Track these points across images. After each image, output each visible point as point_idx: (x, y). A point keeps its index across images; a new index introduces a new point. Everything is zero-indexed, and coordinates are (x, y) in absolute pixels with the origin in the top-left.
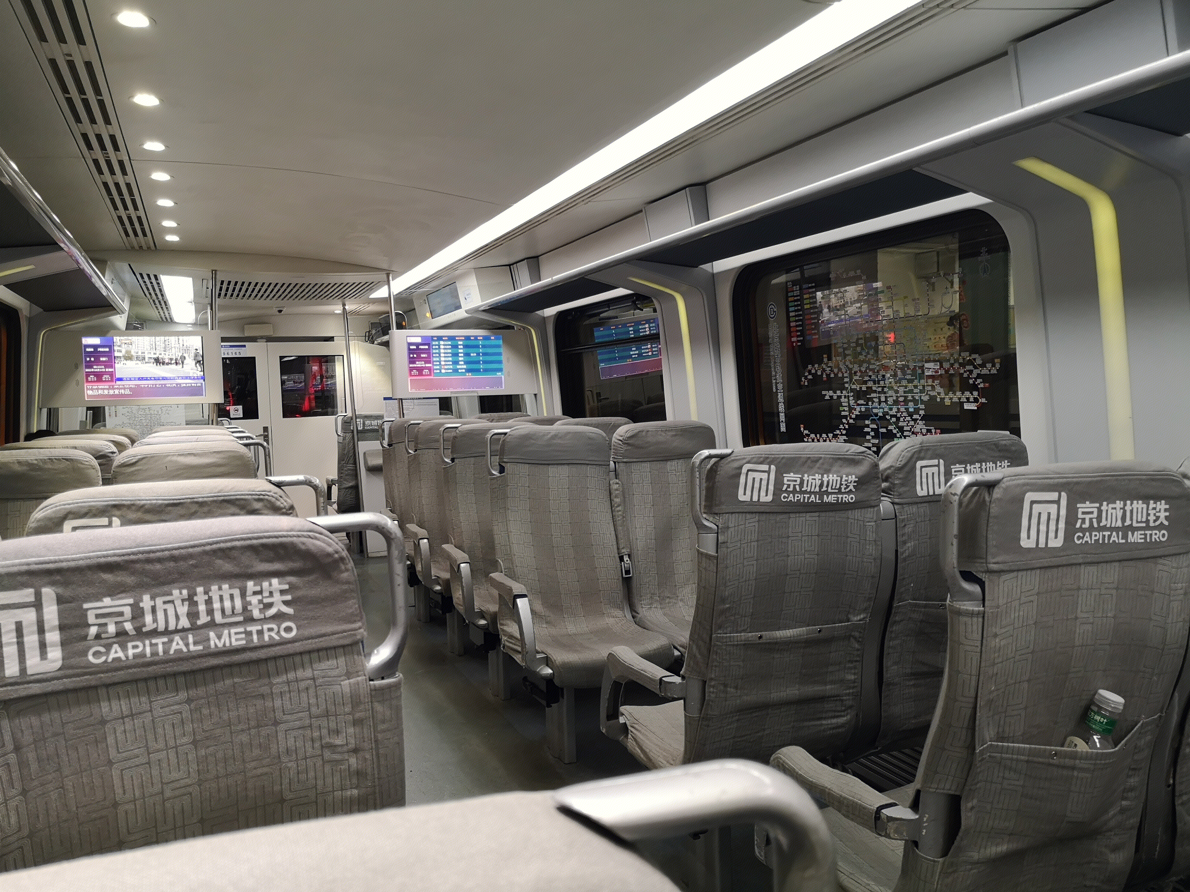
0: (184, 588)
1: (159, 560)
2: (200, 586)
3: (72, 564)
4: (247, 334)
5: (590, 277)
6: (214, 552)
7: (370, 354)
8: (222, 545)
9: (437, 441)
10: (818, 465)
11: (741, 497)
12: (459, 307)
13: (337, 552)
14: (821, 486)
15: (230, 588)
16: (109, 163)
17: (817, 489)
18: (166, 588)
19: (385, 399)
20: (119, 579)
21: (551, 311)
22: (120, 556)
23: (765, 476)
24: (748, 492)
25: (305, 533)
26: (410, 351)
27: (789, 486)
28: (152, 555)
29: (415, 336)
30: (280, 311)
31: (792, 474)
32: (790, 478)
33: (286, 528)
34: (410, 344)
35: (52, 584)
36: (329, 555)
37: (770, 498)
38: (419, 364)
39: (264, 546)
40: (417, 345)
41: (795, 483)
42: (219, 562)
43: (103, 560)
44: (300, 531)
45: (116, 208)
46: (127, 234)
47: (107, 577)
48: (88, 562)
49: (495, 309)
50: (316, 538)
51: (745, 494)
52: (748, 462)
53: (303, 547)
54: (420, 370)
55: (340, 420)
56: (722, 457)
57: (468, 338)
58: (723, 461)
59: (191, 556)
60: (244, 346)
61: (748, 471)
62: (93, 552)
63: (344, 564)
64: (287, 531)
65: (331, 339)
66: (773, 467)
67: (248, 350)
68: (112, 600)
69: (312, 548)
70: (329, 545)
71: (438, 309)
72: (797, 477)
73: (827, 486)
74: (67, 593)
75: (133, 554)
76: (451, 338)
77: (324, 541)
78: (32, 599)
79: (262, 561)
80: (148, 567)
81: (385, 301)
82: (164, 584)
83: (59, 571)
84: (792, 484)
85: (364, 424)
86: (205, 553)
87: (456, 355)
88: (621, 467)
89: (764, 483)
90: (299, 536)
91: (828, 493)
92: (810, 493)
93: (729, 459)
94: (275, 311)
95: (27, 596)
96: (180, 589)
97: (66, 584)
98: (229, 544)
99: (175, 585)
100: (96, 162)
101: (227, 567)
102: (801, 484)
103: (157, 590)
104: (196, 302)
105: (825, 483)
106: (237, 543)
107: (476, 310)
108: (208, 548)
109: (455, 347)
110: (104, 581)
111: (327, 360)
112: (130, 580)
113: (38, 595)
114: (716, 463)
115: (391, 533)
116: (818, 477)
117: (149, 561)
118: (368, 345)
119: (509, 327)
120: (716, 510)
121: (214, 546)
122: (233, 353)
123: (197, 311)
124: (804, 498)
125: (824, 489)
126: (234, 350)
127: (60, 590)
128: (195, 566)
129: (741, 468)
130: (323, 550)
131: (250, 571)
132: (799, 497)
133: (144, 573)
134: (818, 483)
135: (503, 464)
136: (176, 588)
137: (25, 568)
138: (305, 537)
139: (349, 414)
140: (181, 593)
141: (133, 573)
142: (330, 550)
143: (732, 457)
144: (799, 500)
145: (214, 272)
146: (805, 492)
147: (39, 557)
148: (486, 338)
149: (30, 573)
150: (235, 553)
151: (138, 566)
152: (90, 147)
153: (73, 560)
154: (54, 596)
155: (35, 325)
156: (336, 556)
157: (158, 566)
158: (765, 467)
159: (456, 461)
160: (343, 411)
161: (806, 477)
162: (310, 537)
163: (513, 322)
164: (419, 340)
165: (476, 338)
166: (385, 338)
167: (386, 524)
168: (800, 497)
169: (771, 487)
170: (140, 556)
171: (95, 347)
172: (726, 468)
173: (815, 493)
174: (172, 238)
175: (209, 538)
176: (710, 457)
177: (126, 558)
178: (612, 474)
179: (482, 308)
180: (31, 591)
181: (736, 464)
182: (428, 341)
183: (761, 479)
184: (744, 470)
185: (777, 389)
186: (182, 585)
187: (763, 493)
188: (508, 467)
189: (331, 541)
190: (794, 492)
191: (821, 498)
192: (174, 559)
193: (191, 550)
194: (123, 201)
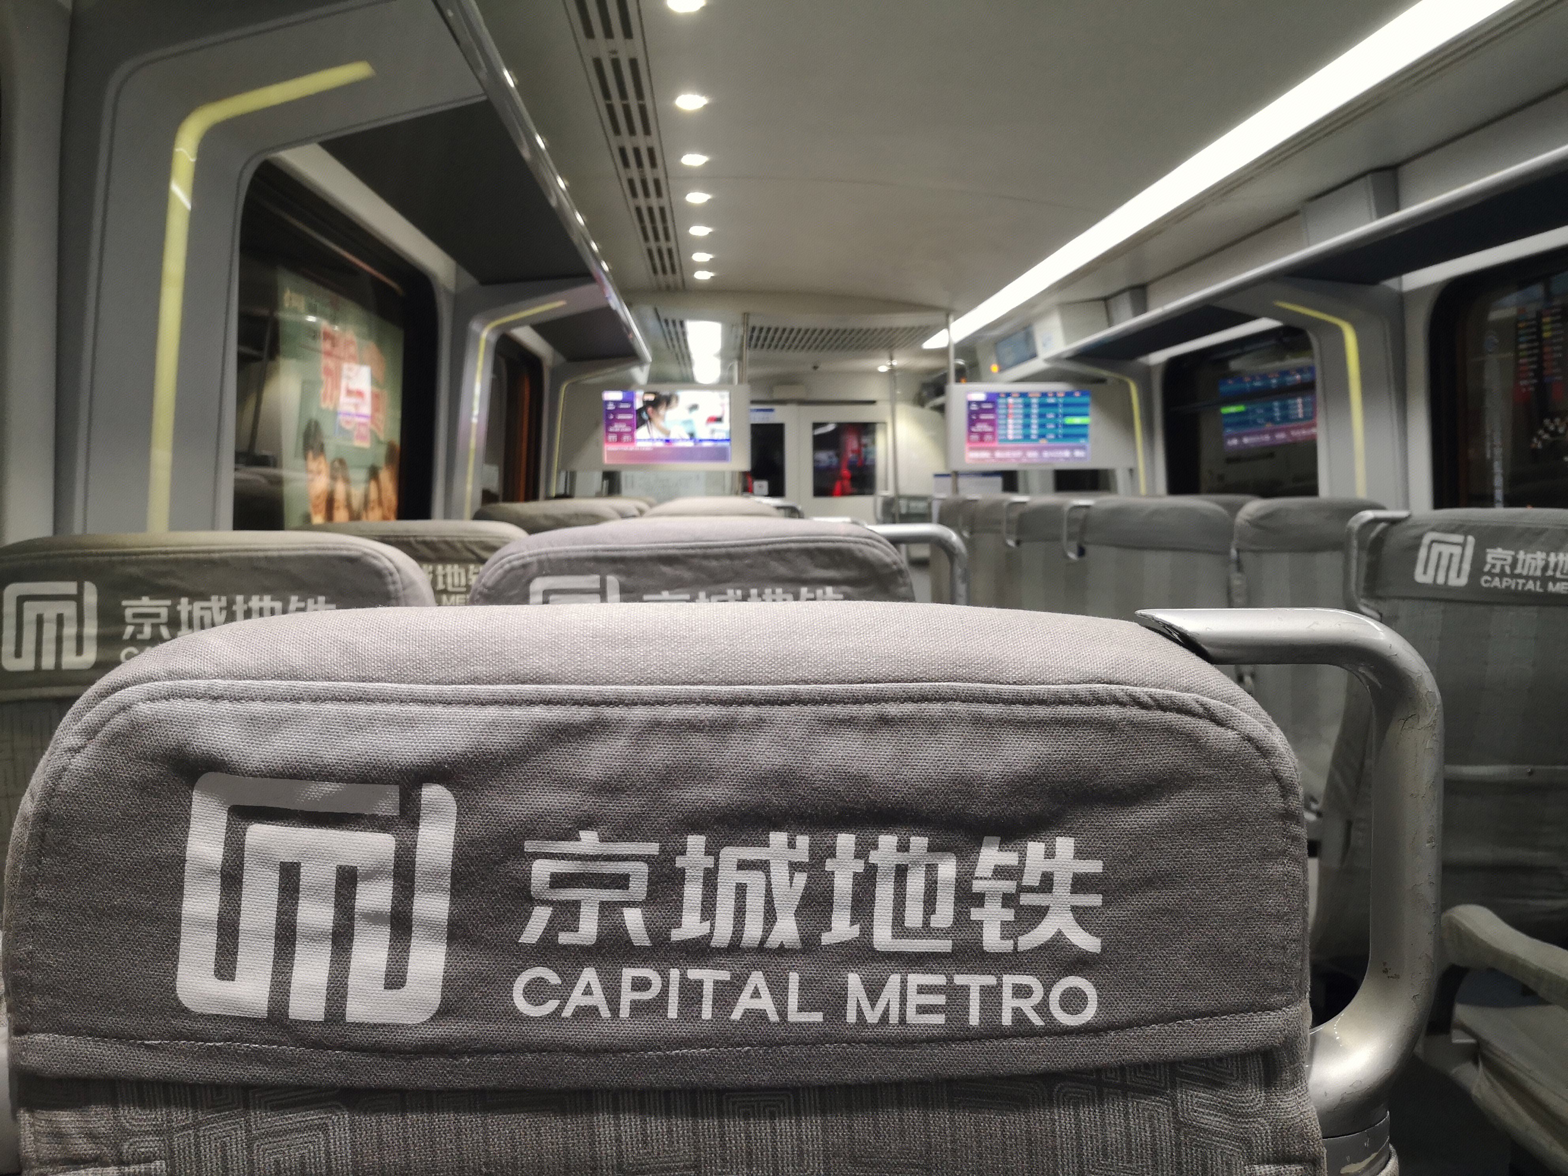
0: (739, 588)
1: (717, 557)
2: (754, 587)
3: (635, 554)
4: (777, 396)
5: (1215, 304)
6: (770, 553)
7: (921, 422)
8: (778, 546)
9: (999, 522)
10: (1542, 539)
11: (1420, 577)
12: (1034, 356)
13: (895, 563)
14: (1545, 568)
15: (784, 593)
16: (644, 183)
17: (1539, 573)
18: (720, 587)
19: (937, 476)
20: (678, 573)
21: (1159, 357)
22: (678, 548)
23: (1457, 550)
24: (1431, 571)
25: (863, 540)
26: (971, 413)
27: (1493, 566)
28: (709, 551)
29: (977, 393)
30: (815, 368)
31: (1500, 550)
32: (1497, 556)
33: (843, 533)
34: (970, 403)
35: (616, 572)
36: (887, 565)
37: (1463, 581)
38: (980, 427)
39: (821, 550)
40: (979, 403)
41: (1504, 563)
42: (773, 564)
43: (663, 552)
44: (857, 537)
45: (646, 238)
46: (655, 271)
47: (666, 570)
48: (649, 553)
49: (1084, 355)
50: (874, 546)
51: (1425, 572)
52: (1433, 530)
53: (860, 555)
54: (982, 435)
55: (880, 501)
56: (1393, 522)
57: (1044, 395)
58: (1395, 528)
59: (746, 555)
60: (771, 410)
61: (1433, 542)
62: (655, 543)
63: (902, 577)
64: (844, 536)
65: (873, 402)
66: (1471, 539)
67: (779, 415)
68: (670, 594)
69: (868, 555)
70: (888, 555)
71: (1009, 359)
72: (1508, 554)
73: (1555, 570)
74: (630, 582)
75: (692, 548)
76: (1023, 395)
77: (882, 550)
78: (597, 586)
79: (817, 566)
80: (705, 563)
81: (942, 353)
82: (718, 582)
83: (622, 560)
84: (1499, 564)
85: (908, 507)
86: (761, 553)
87: (1027, 416)
88: (1247, 558)
89: (1456, 560)
90: (856, 542)
91: (1555, 580)
92: (1527, 578)
93: (1404, 524)
94: (809, 368)
95: (594, 582)
96: (735, 589)
97: (628, 574)
98: (784, 546)
99: (731, 584)
100: (631, 182)
101: (782, 570)
102: (1514, 565)
103: (713, 588)
104: (724, 355)
105: (1552, 565)
106: (793, 545)
107: (1057, 358)
108: (763, 548)
109: (1027, 405)
110: (663, 574)
111: (866, 429)
112: (687, 575)
113: (603, 582)
114: (1384, 531)
115: (954, 548)
116: (1540, 555)
117: (706, 557)
118: (918, 410)
119: (1101, 381)
120: (1380, 592)
121: (770, 547)
122: (761, 418)
123: (724, 367)
124: (1517, 584)
125: (1550, 573)
126: (761, 414)
127: (623, 579)
128: (751, 566)
129: (1420, 537)
130: (880, 560)
131: (804, 576)
132: (1507, 582)
133: (700, 569)
134: (1541, 564)
135: (1084, 546)
136: (731, 588)
137: (592, 554)
138: (862, 543)
139: (890, 493)
140: (735, 593)
141: (690, 569)
142: (888, 560)
143: (1409, 523)
144: (1508, 587)
145: (746, 315)
146: (1520, 576)
147: (605, 543)
148: (1068, 394)
149: (597, 560)
150: (789, 556)
151: (696, 561)
152: (626, 164)
153: (636, 549)
154: (617, 585)
155: (558, 377)
156: (895, 567)
157: (714, 563)
158: (1458, 538)
159: (1024, 545)
160: (884, 491)
161: (1521, 555)
162: (867, 544)
163: (1104, 373)
164: (981, 397)
165: (1055, 394)
166: (939, 401)
167: (950, 537)
168: (1512, 583)
169: (1467, 567)
170: (699, 551)
171: (616, 403)
172: (1399, 536)
173: (1535, 579)
174: (703, 276)
175: (765, 537)
176: (1376, 521)
177: (685, 552)
178: (1233, 567)
179: (1066, 355)
180: (597, 577)
181: (1414, 532)
182: (993, 398)
183: (1451, 555)
184: (1426, 540)
185: (1492, 454)
186: (737, 585)
187: (1453, 574)
188: (1090, 550)
189: (889, 550)
190: (1502, 574)
191: (1544, 585)
192: (730, 556)
193: (747, 549)
194: (655, 230)
